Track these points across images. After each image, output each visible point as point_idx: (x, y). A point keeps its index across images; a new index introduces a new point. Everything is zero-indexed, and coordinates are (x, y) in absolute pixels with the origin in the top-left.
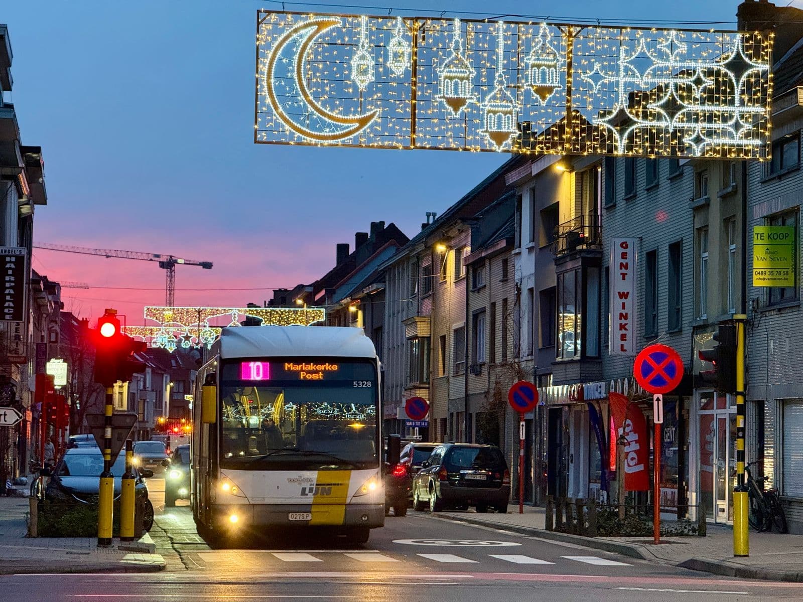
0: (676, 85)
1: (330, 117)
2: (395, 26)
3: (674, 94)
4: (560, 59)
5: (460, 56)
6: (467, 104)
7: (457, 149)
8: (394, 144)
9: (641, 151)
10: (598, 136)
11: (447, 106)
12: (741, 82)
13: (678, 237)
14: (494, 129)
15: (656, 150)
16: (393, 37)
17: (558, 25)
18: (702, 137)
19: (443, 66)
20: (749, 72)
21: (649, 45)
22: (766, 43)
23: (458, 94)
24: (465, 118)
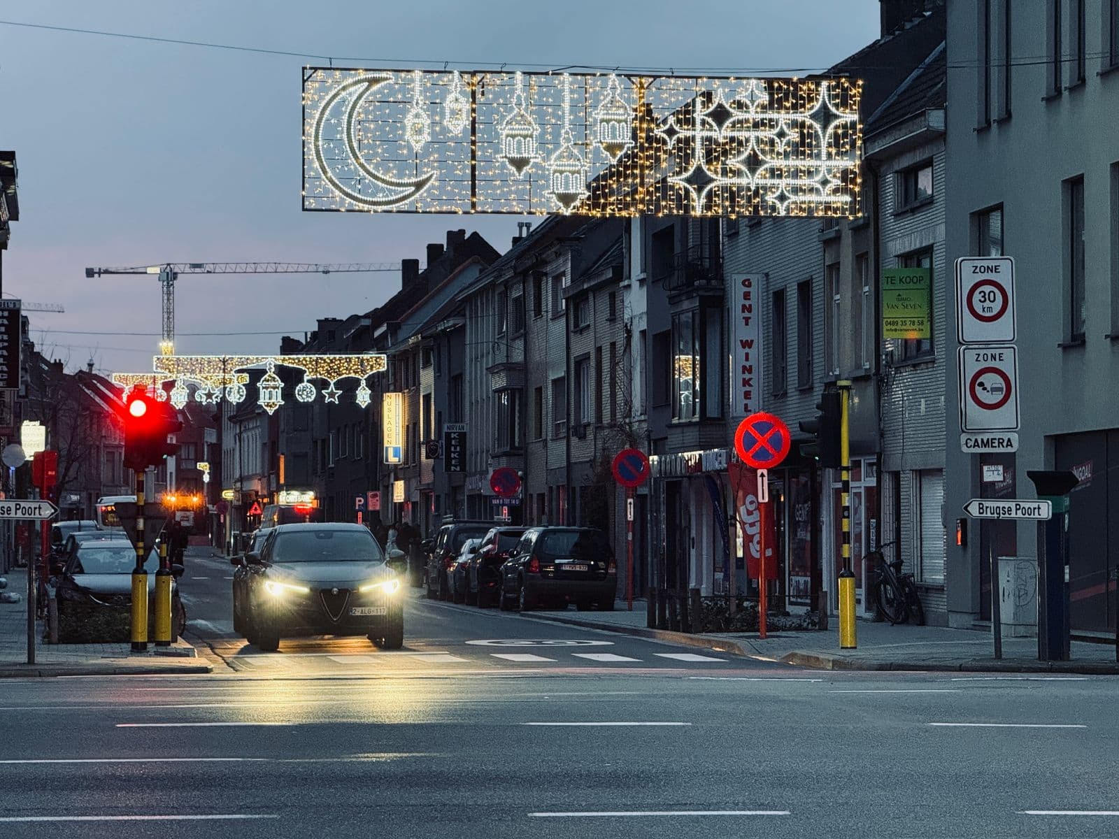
0: (757, 138)
1: (383, 181)
2: (452, 80)
3: (756, 148)
4: (631, 113)
5: (522, 112)
6: (531, 164)
7: (521, 213)
8: (453, 209)
9: (720, 211)
10: (673, 195)
11: (510, 167)
12: (828, 133)
13: (807, 275)
14: (561, 191)
15: (737, 209)
16: (450, 93)
17: (629, 76)
18: (787, 194)
19: (505, 123)
20: (837, 122)
21: (727, 96)
22: (854, 92)
23: (522, 154)
24: (529, 179)
